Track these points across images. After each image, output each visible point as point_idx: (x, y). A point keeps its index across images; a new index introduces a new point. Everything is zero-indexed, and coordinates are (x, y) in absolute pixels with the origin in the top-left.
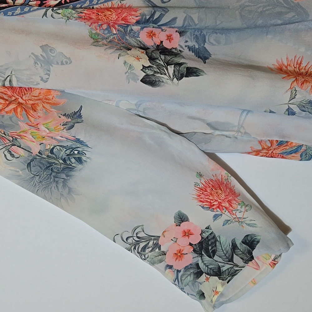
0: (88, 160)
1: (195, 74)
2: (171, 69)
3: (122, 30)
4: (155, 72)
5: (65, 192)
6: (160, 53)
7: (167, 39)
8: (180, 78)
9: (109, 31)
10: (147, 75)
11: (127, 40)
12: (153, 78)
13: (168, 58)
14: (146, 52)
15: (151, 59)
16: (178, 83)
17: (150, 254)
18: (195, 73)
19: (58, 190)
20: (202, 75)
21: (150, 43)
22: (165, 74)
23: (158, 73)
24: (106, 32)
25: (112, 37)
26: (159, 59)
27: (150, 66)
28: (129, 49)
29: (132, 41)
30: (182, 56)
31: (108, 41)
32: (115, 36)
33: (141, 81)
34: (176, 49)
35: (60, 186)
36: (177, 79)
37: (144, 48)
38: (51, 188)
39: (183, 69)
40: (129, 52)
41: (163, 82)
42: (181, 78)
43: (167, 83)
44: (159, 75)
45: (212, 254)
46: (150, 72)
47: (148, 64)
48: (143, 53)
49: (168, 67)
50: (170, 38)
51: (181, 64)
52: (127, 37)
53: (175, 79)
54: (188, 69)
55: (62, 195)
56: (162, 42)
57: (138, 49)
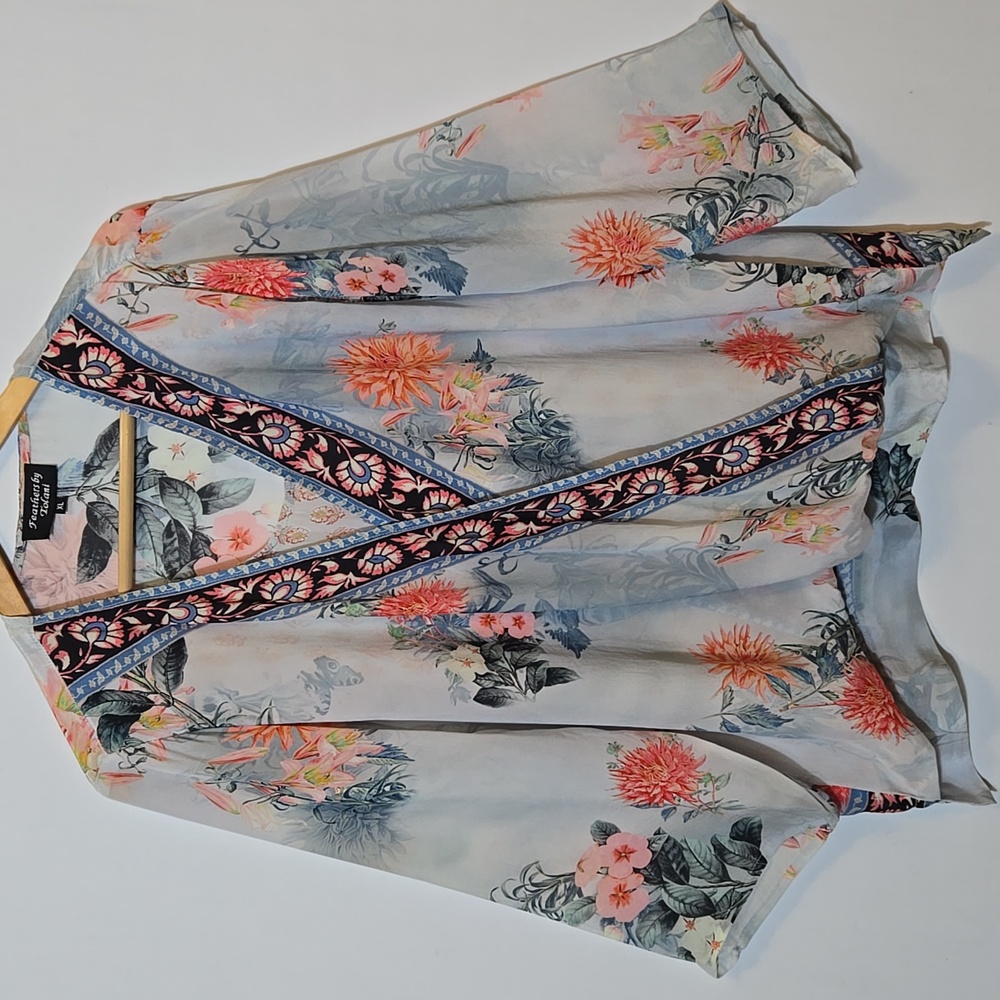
0: (411, 794)
1: (561, 680)
2: (522, 674)
3: (441, 618)
4: (497, 683)
5: (386, 840)
6: (505, 649)
7: (515, 625)
8: (537, 689)
9: (419, 622)
10: (484, 689)
11: (449, 632)
12: (494, 693)
13: (517, 655)
14: (481, 650)
15: (490, 661)
16: (534, 698)
17: (564, 908)
18: (562, 677)
19: (374, 840)
20: (572, 680)
21: (486, 633)
22: (513, 685)
23: (502, 683)
24: (415, 624)
25: (425, 631)
26: (503, 659)
27: (487, 674)
28: (454, 648)
29: (459, 634)
30: (540, 648)
31: (419, 637)
32: (429, 629)
33: (474, 699)
34: (530, 638)
35: (375, 830)
36: (533, 691)
37: (478, 643)
38: (361, 840)
39: (541, 673)
40: (453, 653)
41: (510, 697)
42: (539, 688)
43: (516, 699)
44: (503, 687)
45: (682, 877)
46: (488, 684)
47: (484, 670)
48: (476, 651)
49: (517, 671)
50: (518, 622)
51: (537, 665)
52: (450, 629)
53: (529, 691)
54: (550, 671)
55: (382, 846)
56: (506, 630)
57: (467, 646)
